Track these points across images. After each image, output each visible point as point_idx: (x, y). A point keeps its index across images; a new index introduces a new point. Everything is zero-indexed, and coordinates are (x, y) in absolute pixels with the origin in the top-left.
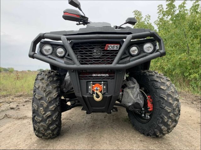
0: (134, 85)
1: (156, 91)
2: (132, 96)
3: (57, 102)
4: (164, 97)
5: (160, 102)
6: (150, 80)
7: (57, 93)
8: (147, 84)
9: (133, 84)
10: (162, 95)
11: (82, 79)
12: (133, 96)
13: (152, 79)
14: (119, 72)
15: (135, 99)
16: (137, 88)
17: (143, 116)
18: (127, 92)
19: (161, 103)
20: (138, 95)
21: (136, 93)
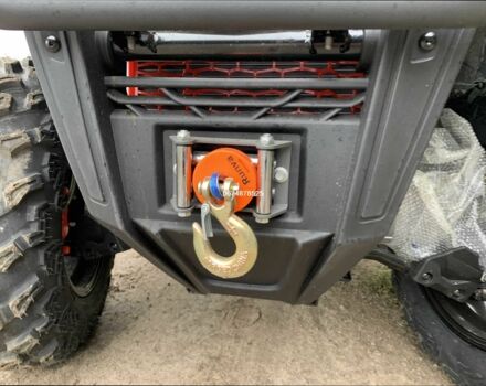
0: (458, 154)
3: (27, 226)
7: (26, 179)
9: (452, 149)
11: (123, 107)
14: (409, 57)
15: (453, 227)
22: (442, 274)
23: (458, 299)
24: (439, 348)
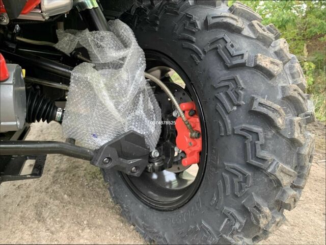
0: (122, 53)
1: (234, 80)
2: (110, 104)
4: (275, 110)
5: (250, 137)
6: (199, 24)
8: (186, 44)
9: (119, 49)
10: (263, 101)
12: (117, 105)
13: (211, 21)
15: (124, 115)
16: (137, 67)
17: (155, 180)
18: (89, 86)
19: (254, 146)
20: (137, 97)
21: (131, 90)
22: (119, 156)
23: (135, 175)
24: (131, 215)
